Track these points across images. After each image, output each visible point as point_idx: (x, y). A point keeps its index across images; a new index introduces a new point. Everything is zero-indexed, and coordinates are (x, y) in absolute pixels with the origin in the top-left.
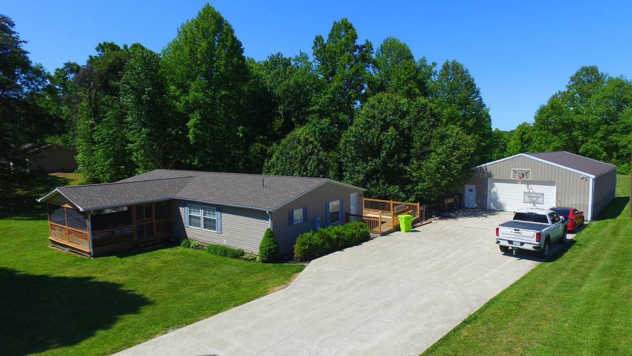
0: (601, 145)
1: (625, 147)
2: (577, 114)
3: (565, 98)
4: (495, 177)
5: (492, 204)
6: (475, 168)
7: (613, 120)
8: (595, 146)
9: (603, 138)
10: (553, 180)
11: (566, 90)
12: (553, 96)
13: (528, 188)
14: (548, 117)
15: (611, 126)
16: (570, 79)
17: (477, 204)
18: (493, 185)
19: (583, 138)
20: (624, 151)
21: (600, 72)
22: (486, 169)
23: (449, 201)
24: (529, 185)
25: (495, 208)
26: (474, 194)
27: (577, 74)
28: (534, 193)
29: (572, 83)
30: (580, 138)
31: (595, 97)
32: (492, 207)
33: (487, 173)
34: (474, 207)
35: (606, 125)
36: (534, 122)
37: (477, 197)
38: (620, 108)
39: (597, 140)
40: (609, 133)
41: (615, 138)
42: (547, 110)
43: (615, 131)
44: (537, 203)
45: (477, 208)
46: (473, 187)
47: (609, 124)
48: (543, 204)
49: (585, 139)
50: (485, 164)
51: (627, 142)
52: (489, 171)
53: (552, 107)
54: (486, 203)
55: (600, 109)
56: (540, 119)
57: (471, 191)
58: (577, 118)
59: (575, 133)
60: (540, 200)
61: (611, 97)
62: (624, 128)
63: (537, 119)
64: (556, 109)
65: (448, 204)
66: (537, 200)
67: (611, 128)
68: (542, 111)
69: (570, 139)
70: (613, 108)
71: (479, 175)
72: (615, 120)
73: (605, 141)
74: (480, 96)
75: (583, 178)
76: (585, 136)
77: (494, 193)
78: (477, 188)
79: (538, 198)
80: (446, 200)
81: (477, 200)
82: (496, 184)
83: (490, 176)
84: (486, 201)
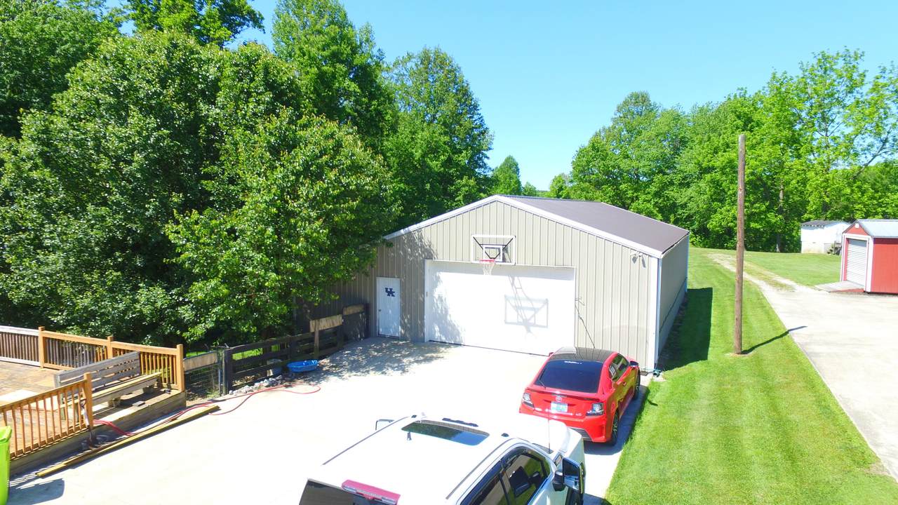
0: (656, 205)
1: (684, 206)
2: (625, 158)
3: (609, 136)
4: (441, 257)
5: (437, 329)
6: (396, 234)
7: (668, 168)
8: (648, 205)
9: (657, 194)
10: (568, 263)
11: (610, 124)
12: (596, 133)
13: (513, 284)
14: (588, 162)
15: (666, 176)
16: (616, 109)
17: (404, 326)
18: (438, 279)
19: (633, 194)
20: (684, 213)
21: (652, 102)
22: (421, 238)
23: (325, 324)
24: (516, 278)
25: (444, 339)
26: (396, 301)
27: (626, 103)
28: (528, 299)
29: (618, 114)
30: (630, 194)
31: (645, 134)
32: (438, 334)
33: (422, 247)
34: (397, 335)
35: (661, 175)
36: (572, 170)
37: (404, 310)
38: (676, 151)
39: (649, 197)
40: (665, 186)
41: (672, 193)
42: (588, 152)
43: (671, 183)
44: (535, 325)
45: (403, 338)
46: (394, 284)
47: (664, 174)
48: (547, 327)
49: (635, 194)
50: (418, 225)
51: (687, 198)
52: (425, 241)
53: (594, 148)
54: (423, 325)
55: (654, 152)
56: (579, 166)
57: (390, 293)
58: (624, 164)
59: (623, 187)
60: (540, 318)
61: (665, 134)
62: (683, 179)
63: (576, 165)
64: (598, 151)
65: (321, 332)
66: (534, 316)
67: (666, 179)
68: (581, 153)
69: (617, 195)
70: (668, 151)
71: (405, 252)
72: (672, 167)
73: (660, 198)
74: (479, 112)
75: (634, 259)
76: (636, 190)
77: (440, 298)
78: (403, 287)
79: (536, 310)
80: (312, 323)
81: (403, 319)
82: (443, 276)
83: (430, 255)
84: (422, 319)
